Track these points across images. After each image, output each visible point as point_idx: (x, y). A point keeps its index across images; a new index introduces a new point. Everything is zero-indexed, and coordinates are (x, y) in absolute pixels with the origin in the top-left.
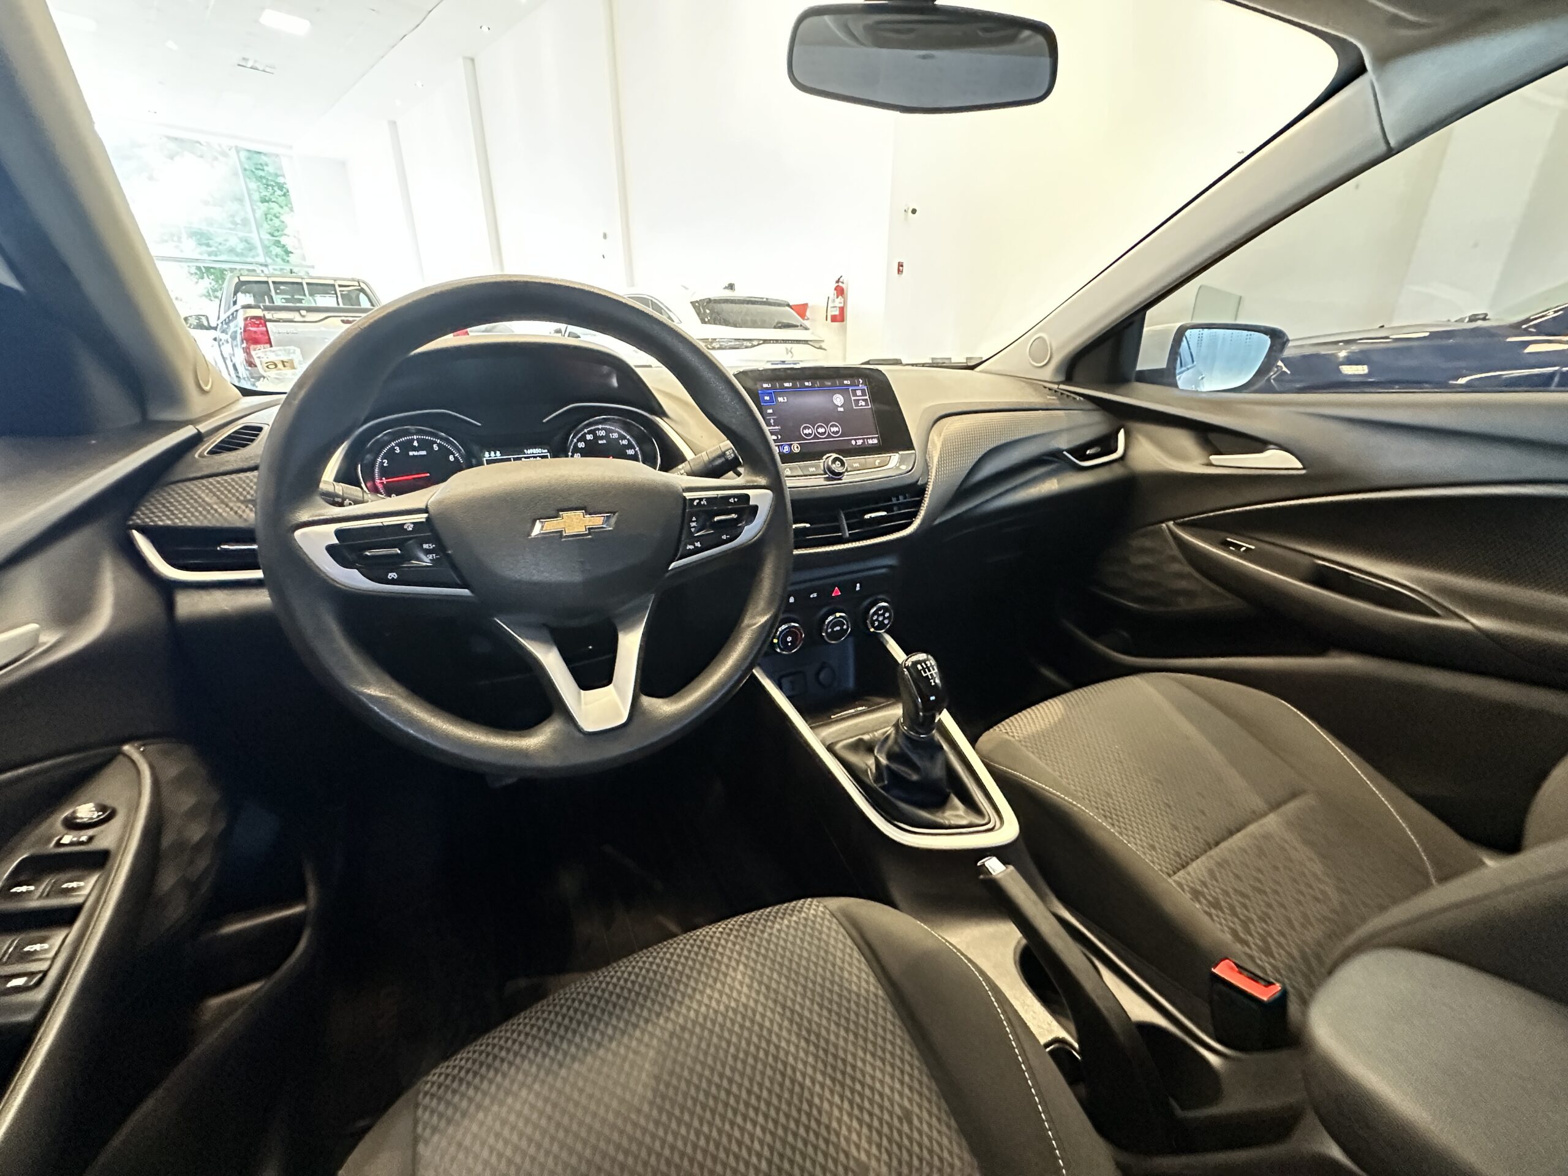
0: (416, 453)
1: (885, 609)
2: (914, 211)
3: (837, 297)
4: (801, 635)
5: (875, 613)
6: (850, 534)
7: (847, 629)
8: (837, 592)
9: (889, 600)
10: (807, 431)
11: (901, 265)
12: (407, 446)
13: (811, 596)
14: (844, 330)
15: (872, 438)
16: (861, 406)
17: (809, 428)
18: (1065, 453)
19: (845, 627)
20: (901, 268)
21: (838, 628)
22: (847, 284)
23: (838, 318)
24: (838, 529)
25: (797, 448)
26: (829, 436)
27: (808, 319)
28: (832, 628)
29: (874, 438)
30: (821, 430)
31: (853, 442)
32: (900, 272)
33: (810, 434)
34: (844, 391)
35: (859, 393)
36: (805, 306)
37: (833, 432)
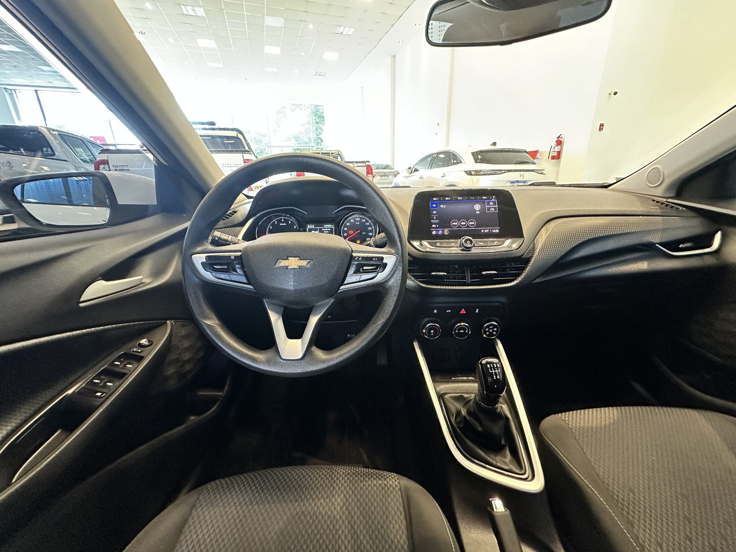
0: (282, 224)
1: (494, 326)
3: (557, 146)
4: (439, 330)
5: (488, 327)
6: (471, 281)
7: (469, 332)
8: (463, 311)
9: (498, 321)
10: (454, 224)
11: (602, 125)
12: (280, 221)
13: (447, 311)
14: (559, 163)
15: (495, 229)
16: (492, 211)
17: (456, 222)
18: (657, 245)
19: (467, 331)
20: (602, 127)
21: (462, 331)
23: (556, 157)
24: (464, 278)
25: (447, 232)
26: (468, 227)
27: (538, 158)
28: (459, 330)
29: (497, 229)
30: (463, 223)
31: (482, 231)
32: (601, 129)
33: (456, 225)
34: (482, 202)
35: (491, 203)
36: (536, 152)
37: (471, 225)
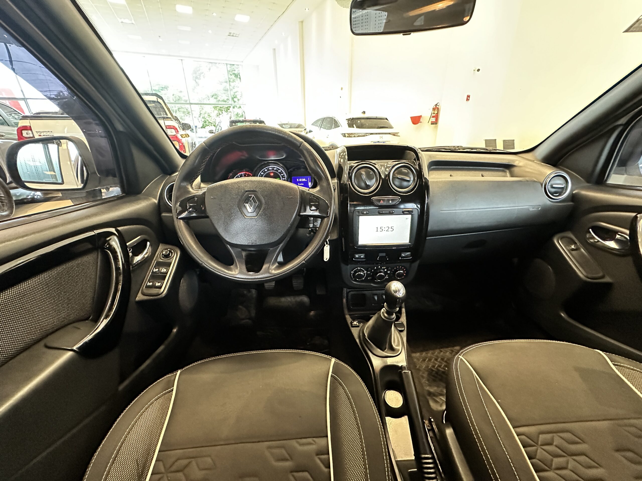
2: (478, 70)
11: (468, 96)
14: (436, 128)
20: (468, 98)
22: (441, 106)
23: (434, 123)
27: (421, 122)
32: (468, 100)
36: (420, 117)
